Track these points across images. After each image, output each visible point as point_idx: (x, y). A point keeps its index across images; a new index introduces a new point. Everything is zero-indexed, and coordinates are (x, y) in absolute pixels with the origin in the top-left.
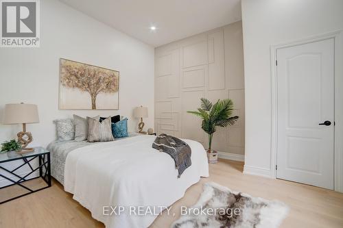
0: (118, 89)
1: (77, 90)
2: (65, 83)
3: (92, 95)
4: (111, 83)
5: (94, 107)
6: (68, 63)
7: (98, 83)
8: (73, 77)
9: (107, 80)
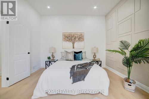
0: (83, 40)
1: (68, 42)
2: (64, 40)
3: (73, 43)
4: (80, 38)
5: (73, 48)
6: (65, 34)
7: (75, 39)
8: (66, 38)
9: (79, 37)
